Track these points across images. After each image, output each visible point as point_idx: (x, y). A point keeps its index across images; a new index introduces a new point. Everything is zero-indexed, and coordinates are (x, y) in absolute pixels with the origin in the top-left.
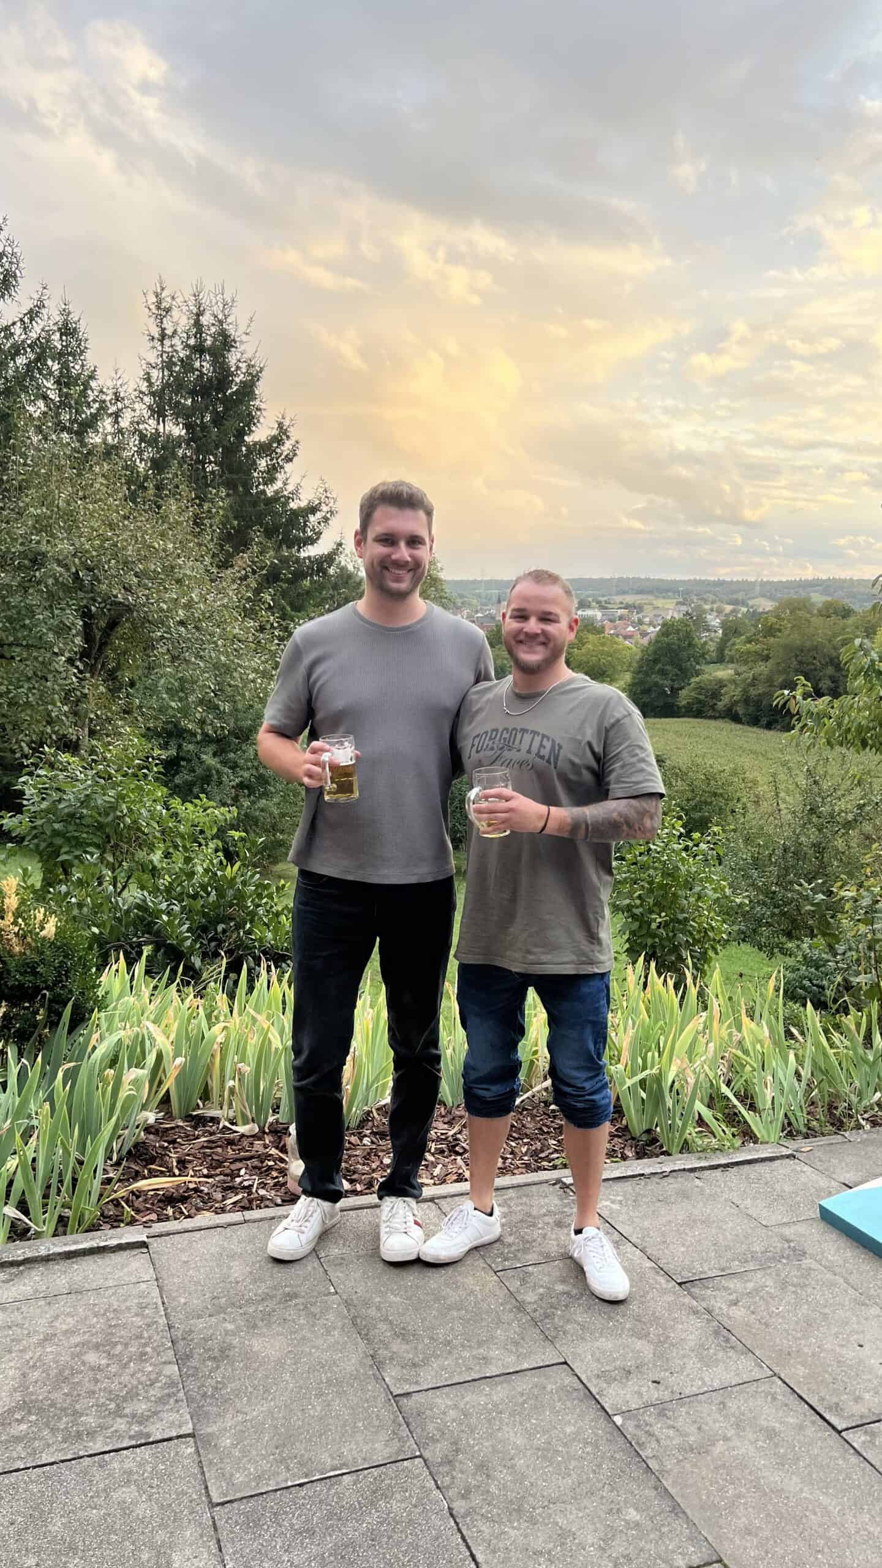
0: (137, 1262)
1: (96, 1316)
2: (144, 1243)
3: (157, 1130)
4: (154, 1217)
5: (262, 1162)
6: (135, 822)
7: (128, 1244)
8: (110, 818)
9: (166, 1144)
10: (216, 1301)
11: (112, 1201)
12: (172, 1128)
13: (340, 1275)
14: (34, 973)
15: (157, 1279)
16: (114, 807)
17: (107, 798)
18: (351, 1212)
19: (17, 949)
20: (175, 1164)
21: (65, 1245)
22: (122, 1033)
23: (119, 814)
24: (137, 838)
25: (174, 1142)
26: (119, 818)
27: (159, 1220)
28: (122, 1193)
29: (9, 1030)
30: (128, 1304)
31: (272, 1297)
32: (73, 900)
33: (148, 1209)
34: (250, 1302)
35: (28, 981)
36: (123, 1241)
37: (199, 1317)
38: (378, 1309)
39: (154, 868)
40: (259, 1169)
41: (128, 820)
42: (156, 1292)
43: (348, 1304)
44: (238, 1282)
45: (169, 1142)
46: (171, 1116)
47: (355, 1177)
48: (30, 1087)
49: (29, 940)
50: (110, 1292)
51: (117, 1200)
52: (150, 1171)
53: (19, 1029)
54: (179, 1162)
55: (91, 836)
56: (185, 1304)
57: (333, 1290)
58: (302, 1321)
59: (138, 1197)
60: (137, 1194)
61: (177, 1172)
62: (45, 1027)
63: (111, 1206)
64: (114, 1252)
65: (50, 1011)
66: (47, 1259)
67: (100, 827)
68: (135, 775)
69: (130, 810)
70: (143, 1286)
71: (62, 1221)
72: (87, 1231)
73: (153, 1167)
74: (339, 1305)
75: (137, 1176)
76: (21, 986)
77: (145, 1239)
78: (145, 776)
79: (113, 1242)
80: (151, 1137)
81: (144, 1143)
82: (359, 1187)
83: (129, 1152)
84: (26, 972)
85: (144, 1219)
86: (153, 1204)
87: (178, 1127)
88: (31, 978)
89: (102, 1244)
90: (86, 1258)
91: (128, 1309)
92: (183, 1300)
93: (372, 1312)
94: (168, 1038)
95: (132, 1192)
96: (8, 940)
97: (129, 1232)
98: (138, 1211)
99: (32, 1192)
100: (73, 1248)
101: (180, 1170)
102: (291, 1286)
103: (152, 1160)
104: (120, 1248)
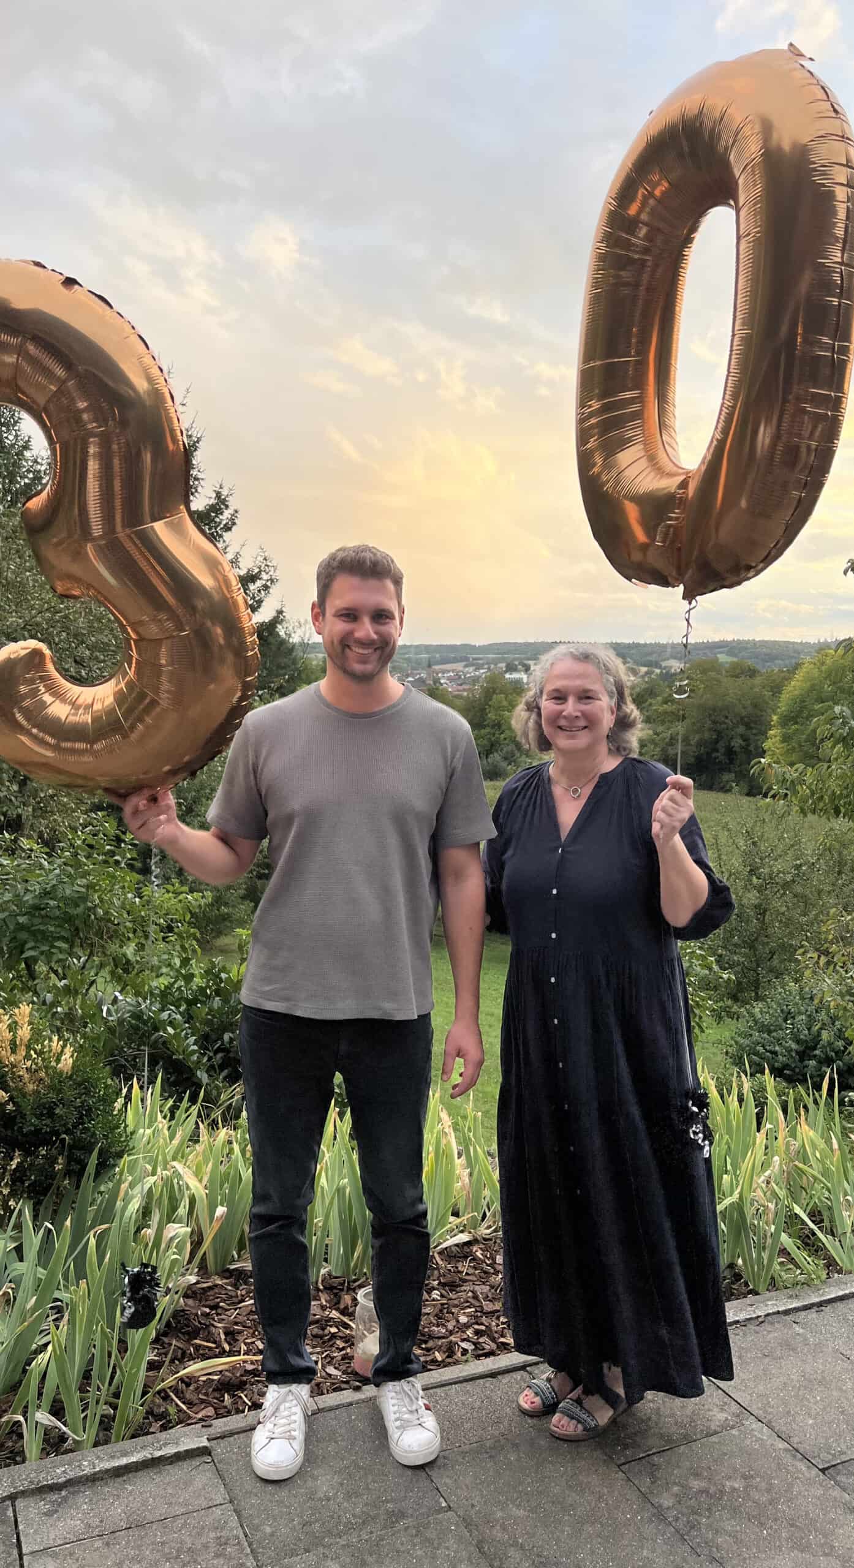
0: (201, 1476)
1: (168, 1560)
2: (205, 1448)
3: (194, 1293)
4: (210, 1411)
5: (323, 1329)
6: (106, 913)
7: (187, 1451)
8: (80, 910)
9: (208, 1310)
10: (307, 1529)
11: (159, 1392)
12: (210, 1288)
13: (448, 1481)
14: (51, 1114)
15: (231, 1502)
16: (84, 898)
17: (76, 888)
18: (438, 1390)
19: (31, 1087)
20: (223, 1337)
21: (113, 1457)
22: (151, 1180)
23: (90, 904)
24: (108, 930)
25: (215, 1307)
26: (89, 909)
27: (218, 1416)
28: (171, 1380)
29: (23, 1183)
30: (204, 1540)
31: (374, 1518)
32: (59, 1009)
33: (202, 1401)
34: (350, 1527)
35: (46, 1125)
36: (182, 1448)
37: (293, 1553)
38: (504, 1529)
39: (128, 962)
40: (321, 1337)
41: (100, 912)
42: (234, 1521)
43: (468, 1523)
44: (329, 1499)
45: (212, 1308)
46: (206, 1272)
47: (430, 1344)
48: (59, 1257)
49: (42, 1074)
50: (180, 1522)
51: (164, 1390)
52: (197, 1347)
53: (35, 1181)
54: (226, 1334)
55: (58, 929)
56: (272, 1535)
57: (444, 1504)
58: (419, 1553)
59: (188, 1385)
60: (187, 1381)
61: (227, 1347)
62: (65, 1179)
63: (158, 1401)
64: (171, 1463)
65: (70, 1159)
66: (93, 1479)
67: (69, 919)
68: (105, 862)
69: (102, 900)
70: (218, 1511)
71: (106, 1424)
72: (133, 1437)
73: (198, 1341)
74: (457, 1525)
75: (183, 1358)
76: (37, 1131)
77: (205, 1443)
78: (117, 862)
79: (170, 1450)
80: (190, 1302)
81: (183, 1311)
82: (439, 1356)
83: (168, 1324)
84: (42, 1114)
85: (200, 1416)
86: (206, 1394)
87: (216, 1286)
88: (48, 1121)
89: (158, 1454)
90: (140, 1473)
91: (206, 1547)
92: (268, 1530)
93: (498, 1534)
94: (200, 1181)
95: (181, 1379)
96: (20, 1076)
97: (185, 1435)
98: (190, 1404)
99: (68, 1389)
100: (124, 1461)
101: (230, 1344)
102: (392, 1500)
103: (195, 1334)
104: (179, 1457)
